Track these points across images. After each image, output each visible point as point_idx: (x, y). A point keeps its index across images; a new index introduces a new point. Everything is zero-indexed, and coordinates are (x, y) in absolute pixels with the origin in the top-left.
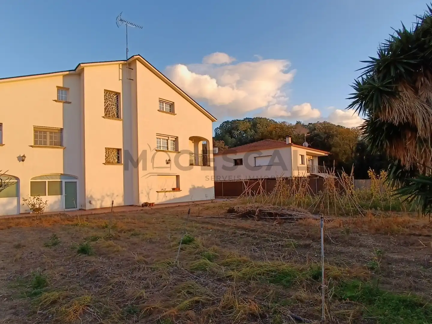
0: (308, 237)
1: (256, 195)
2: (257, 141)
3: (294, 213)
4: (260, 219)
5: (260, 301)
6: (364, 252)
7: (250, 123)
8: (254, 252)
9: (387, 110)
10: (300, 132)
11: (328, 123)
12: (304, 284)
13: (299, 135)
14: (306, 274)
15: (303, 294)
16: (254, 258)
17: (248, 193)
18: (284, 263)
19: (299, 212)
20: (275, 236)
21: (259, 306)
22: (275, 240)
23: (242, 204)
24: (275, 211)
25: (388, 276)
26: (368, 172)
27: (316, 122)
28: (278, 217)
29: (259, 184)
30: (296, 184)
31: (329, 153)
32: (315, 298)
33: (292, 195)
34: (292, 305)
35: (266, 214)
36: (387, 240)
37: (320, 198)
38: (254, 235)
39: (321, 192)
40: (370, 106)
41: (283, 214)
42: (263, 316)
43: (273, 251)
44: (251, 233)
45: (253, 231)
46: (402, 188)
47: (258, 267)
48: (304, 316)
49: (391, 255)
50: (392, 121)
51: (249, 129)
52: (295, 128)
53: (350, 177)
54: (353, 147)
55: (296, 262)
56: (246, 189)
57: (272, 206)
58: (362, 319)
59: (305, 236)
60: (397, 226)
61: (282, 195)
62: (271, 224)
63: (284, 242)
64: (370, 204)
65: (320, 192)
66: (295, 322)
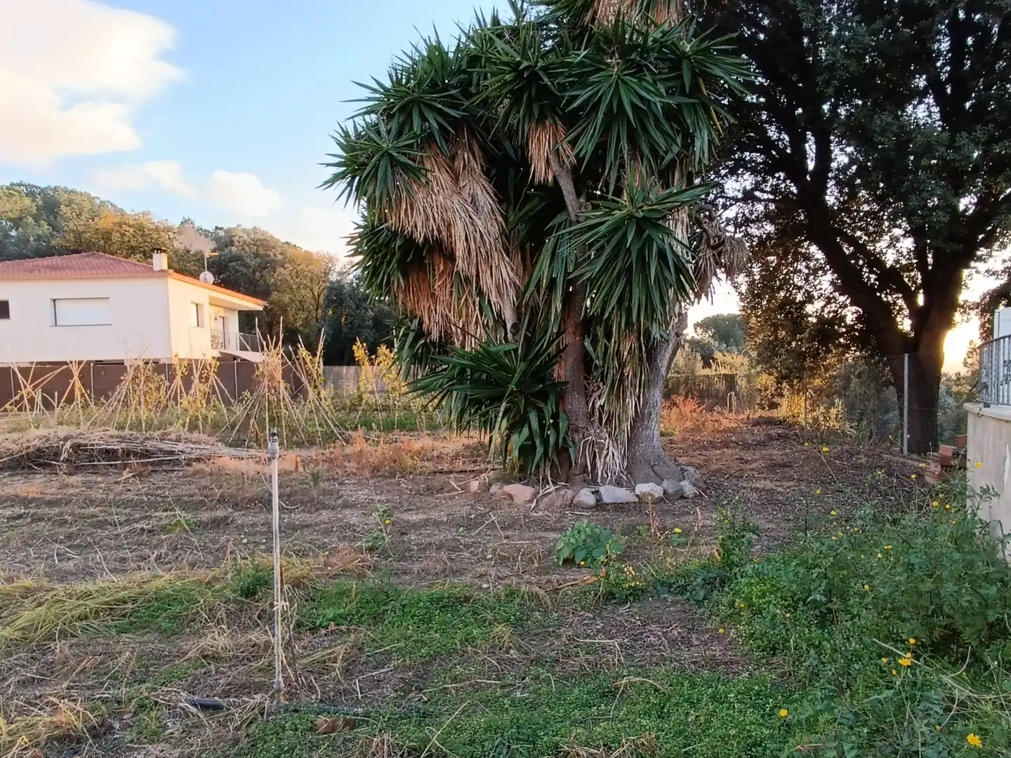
0: (222, 500)
1: (61, 404)
2: (60, 254)
3: (181, 446)
4: (75, 469)
5: (88, 693)
6: (353, 517)
7: (33, 201)
8: (59, 561)
9: (404, 207)
10: (191, 245)
11: (264, 233)
12: (222, 613)
13: (188, 252)
14: (224, 588)
15: (219, 639)
16: (63, 577)
17: (32, 401)
18: (160, 572)
19: (194, 443)
20: (128, 511)
21: (87, 707)
22: (126, 521)
23: (14, 430)
24: (123, 445)
25: (403, 559)
26: (355, 348)
27: (235, 226)
28: (133, 461)
29: (69, 374)
30: (182, 373)
31: (265, 303)
32: (250, 640)
33: (171, 403)
34: (189, 676)
35: (95, 453)
36: (396, 488)
37: (246, 408)
38: (61, 514)
39: (249, 396)
40: (370, 190)
41: (147, 451)
42: (99, 732)
43: (124, 549)
44: (47, 509)
45: (51, 504)
46: (424, 378)
47: (78, 599)
48: (226, 694)
49: (406, 516)
50: (412, 232)
51: (30, 219)
52: (180, 233)
53: (317, 359)
54: (319, 296)
55: (192, 565)
56: (25, 387)
57: (113, 432)
58: (363, 660)
59: (212, 501)
60: (412, 457)
61: (142, 401)
62: (112, 479)
63: (153, 522)
64: (356, 418)
65: (247, 393)
66: (201, 716)
